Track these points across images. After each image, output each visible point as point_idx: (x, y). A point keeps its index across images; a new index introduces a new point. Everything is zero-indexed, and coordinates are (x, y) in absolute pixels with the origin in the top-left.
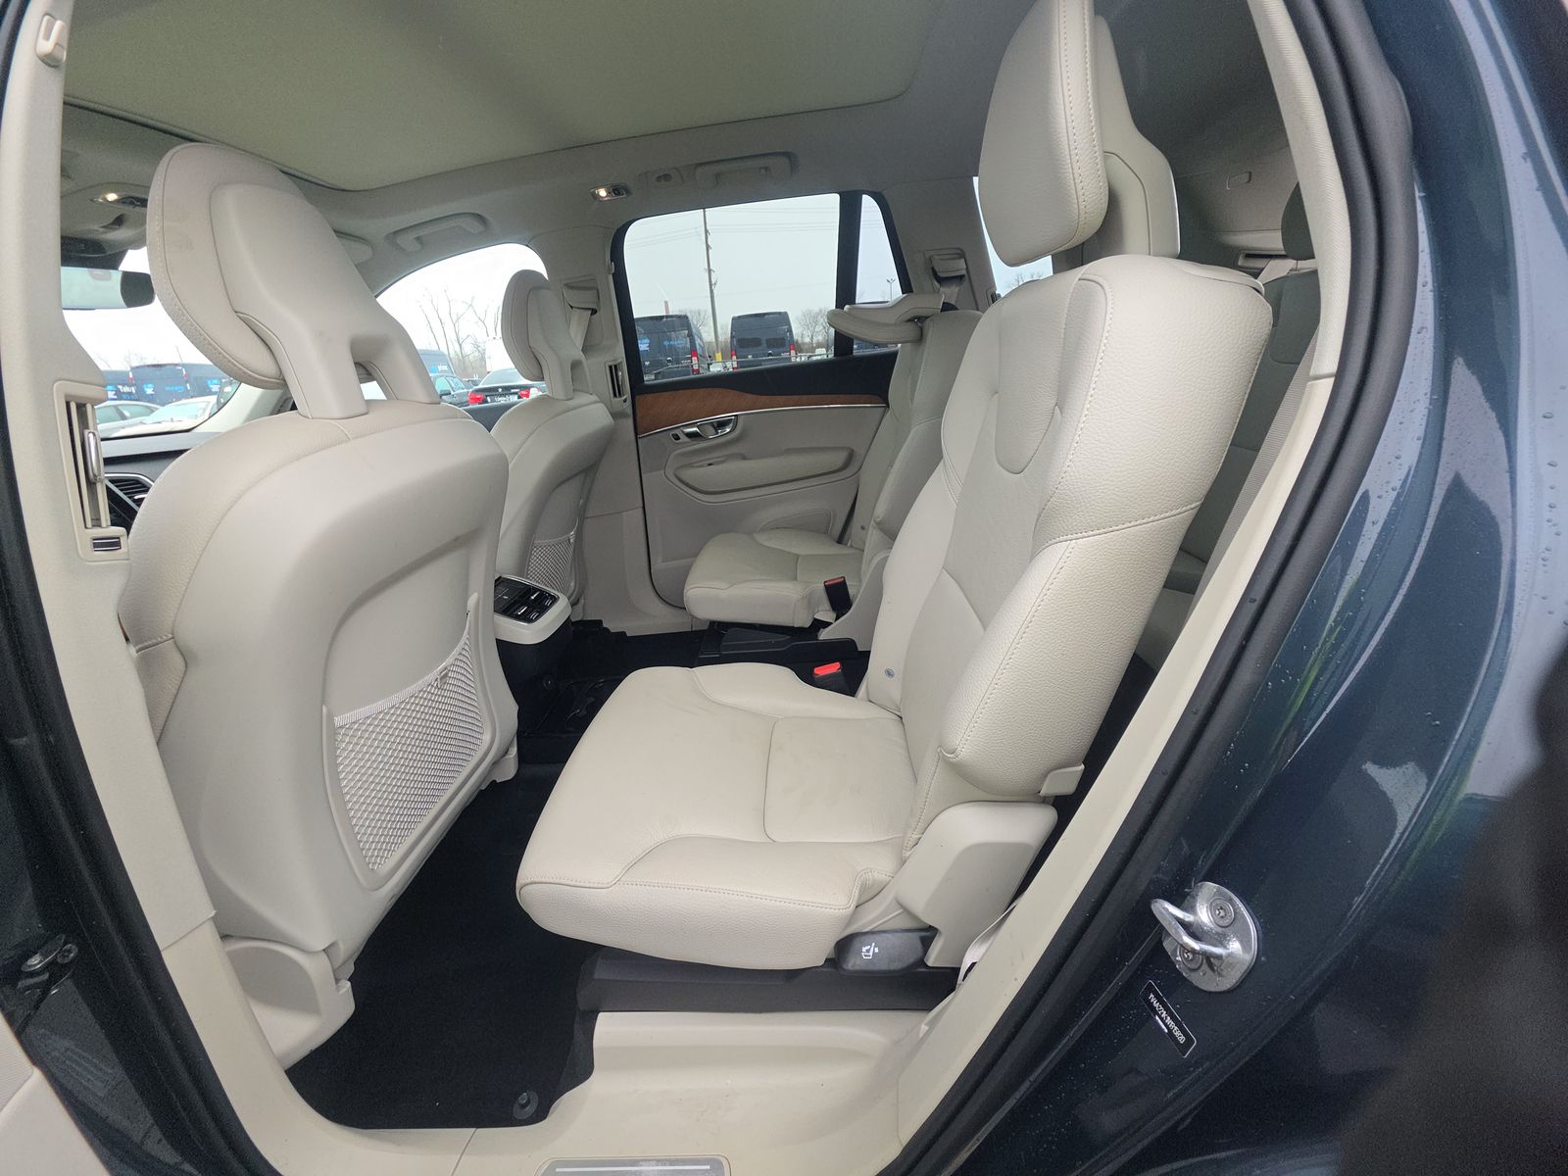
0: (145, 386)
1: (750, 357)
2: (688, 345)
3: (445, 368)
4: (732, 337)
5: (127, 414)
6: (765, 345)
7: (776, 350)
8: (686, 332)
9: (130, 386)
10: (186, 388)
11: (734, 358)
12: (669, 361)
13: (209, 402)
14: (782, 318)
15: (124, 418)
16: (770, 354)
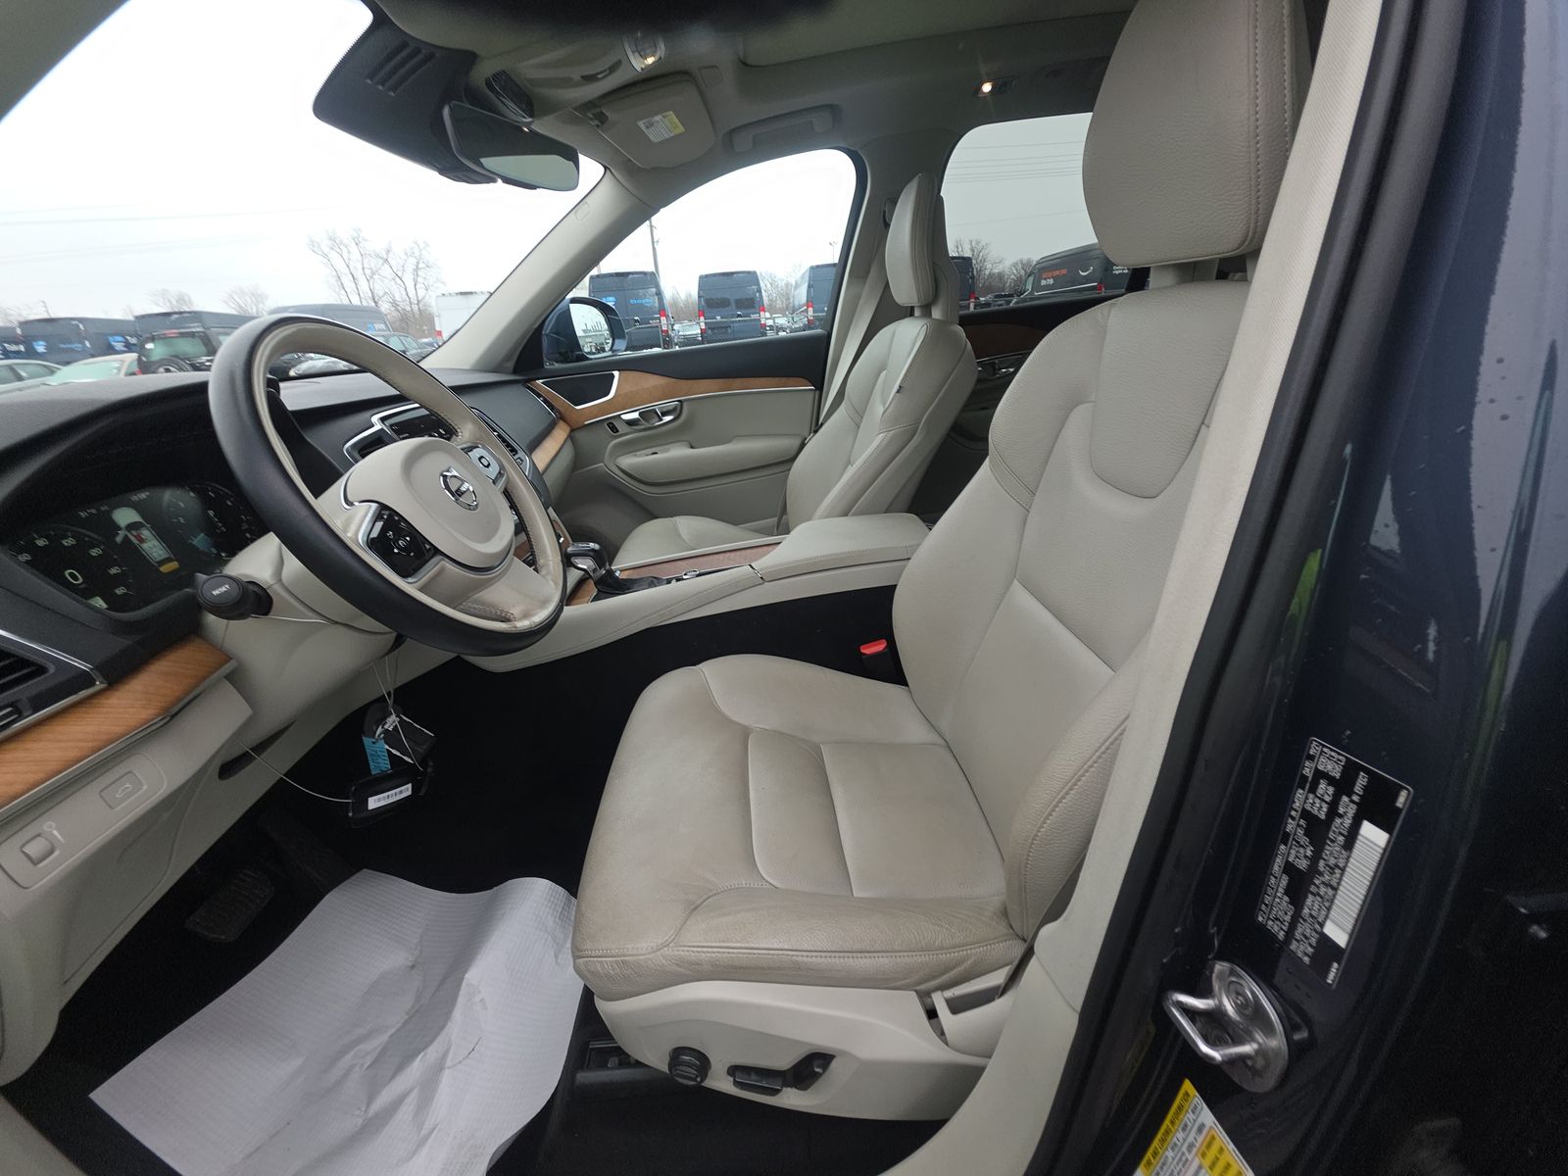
0: (34, 343)
1: (719, 318)
2: (657, 305)
3: (382, 326)
4: (699, 297)
5: (24, 374)
6: (733, 304)
7: (745, 311)
8: (654, 290)
9: (17, 343)
10: (85, 345)
11: (702, 319)
12: (637, 321)
13: (122, 361)
14: (751, 277)
15: (20, 378)
16: (739, 316)
